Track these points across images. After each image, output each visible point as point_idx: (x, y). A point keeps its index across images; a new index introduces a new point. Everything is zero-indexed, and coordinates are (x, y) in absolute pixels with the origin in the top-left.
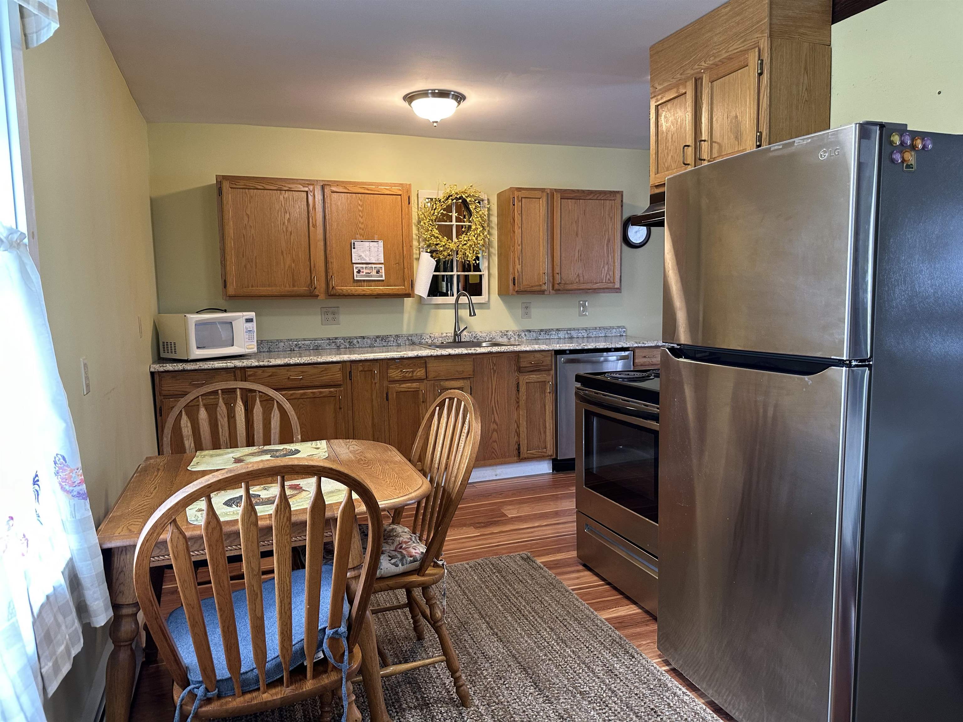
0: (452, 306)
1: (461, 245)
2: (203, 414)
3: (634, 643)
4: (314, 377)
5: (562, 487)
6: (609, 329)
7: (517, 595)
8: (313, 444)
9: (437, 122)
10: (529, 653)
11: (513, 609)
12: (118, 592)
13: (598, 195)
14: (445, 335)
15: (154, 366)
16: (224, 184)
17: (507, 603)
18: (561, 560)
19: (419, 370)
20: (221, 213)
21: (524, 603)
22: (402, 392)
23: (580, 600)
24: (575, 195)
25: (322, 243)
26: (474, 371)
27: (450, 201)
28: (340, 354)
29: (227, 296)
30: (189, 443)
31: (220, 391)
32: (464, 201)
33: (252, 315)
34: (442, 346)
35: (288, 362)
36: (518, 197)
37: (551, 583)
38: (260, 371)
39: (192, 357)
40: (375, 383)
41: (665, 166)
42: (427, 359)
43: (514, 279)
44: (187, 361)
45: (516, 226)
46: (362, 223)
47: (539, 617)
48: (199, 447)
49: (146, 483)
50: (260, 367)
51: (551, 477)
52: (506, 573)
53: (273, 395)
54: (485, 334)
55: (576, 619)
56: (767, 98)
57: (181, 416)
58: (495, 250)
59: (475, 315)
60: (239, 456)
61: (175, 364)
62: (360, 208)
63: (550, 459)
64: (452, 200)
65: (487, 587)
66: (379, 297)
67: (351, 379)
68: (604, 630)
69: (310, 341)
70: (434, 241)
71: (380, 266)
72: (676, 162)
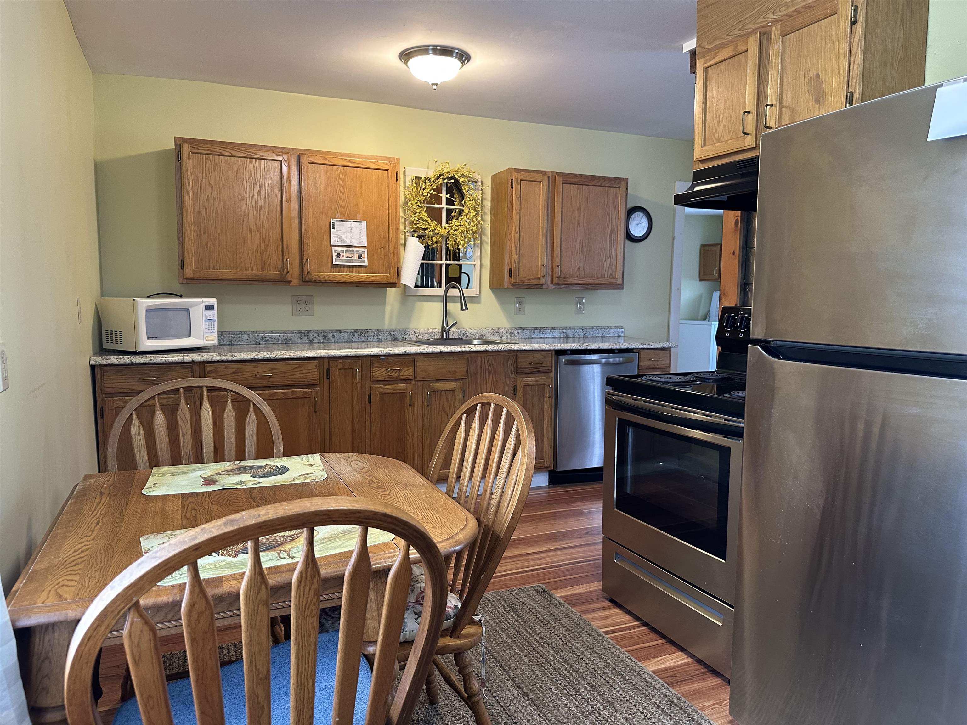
0: (440, 298)
1: (452, 231)
2: (160, 418)
3: (697, 705)
4: (285, 375)
5: (563, 503)
6: (607, 329)
7: (541, 641)
8: (304, 459)
9: (436, 84)
10: (572, 721)
11: (541, 661)
12: (40, 687)
13: (602, 181)
14: (431, 330)
15: (95, 358)
16: (184, 148)
17: (531, 651)
18: (582, 593)
19: (406, 369)
20: (180, 181)
21: (552, 652)
22: (387, 393)
23: (617, 647)
24: (578, 180)
25: (296, 222)
26: (467, 372)
27: (441, 181)
28: (314, 349)
29: (184, 279)
30: (141, 455)
31: (181, 390)
32: (457, 181)
33: (213, 301)
34: (428, 342)
35: (256, 357)
36: (517, 179)
37: (578, 625)
38: (221, 367)
39: (142, 349)
40: (356, 383)
41: (715, 137)
42: (415, 357)
43: (510, 270)
44: (135, 353)
45: (514, 212)
46: (343, 200)
47: (574, 670)
48: (154, 462)
49: (85, 515)
50: (223, 361)
51: (546, 491)
52: (523, 612)
53: (248, 395)
54: (475, 331)
55: (619, 674)
56: (861, 52)
57: (132, 421)
58: (487, 238)
59: (467, 308)
60: (208, 474)
61: (121, 357)
62: (341, 182)
63: (546, 471)
64: (444, 179)
65: (503, 631)
66: (360, 285)
67: (328, 378)
68: (655, 688)
69: (278, 333)
70: (422, 225)
71: (363, 250)
72: (729, 132)
